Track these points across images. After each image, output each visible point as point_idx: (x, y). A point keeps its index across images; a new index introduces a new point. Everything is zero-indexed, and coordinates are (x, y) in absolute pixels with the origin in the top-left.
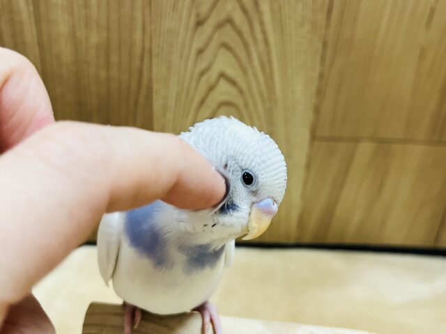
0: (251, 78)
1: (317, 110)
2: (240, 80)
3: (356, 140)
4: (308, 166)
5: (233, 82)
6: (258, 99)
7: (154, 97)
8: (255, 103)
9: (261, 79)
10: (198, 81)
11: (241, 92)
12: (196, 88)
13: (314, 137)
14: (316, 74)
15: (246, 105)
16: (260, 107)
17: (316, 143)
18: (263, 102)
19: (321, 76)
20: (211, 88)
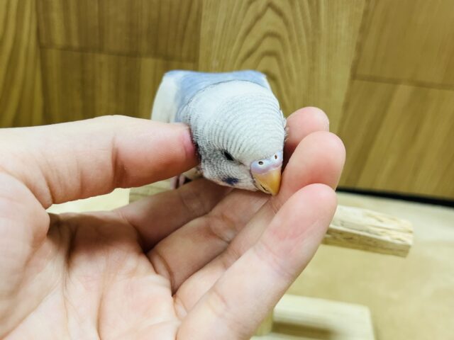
0: (298, 9)
1: (359, 48)
2: (287, 11)
3: (395, 82)
4: (346, 106)
5: (279, 13)
6: (303, 33)
7: (202, 23)
8: (299, 36)
9: (308, 12)
10: (247, 9)
11: (286, 23)
12: (244, 16)
13: (354, 76)
14: (361, 11)
15: (291, 38)
16: (304, 40)
17: (357, 82)
18: (307, 35)
19: (366, 13)
20: (258, 18)
